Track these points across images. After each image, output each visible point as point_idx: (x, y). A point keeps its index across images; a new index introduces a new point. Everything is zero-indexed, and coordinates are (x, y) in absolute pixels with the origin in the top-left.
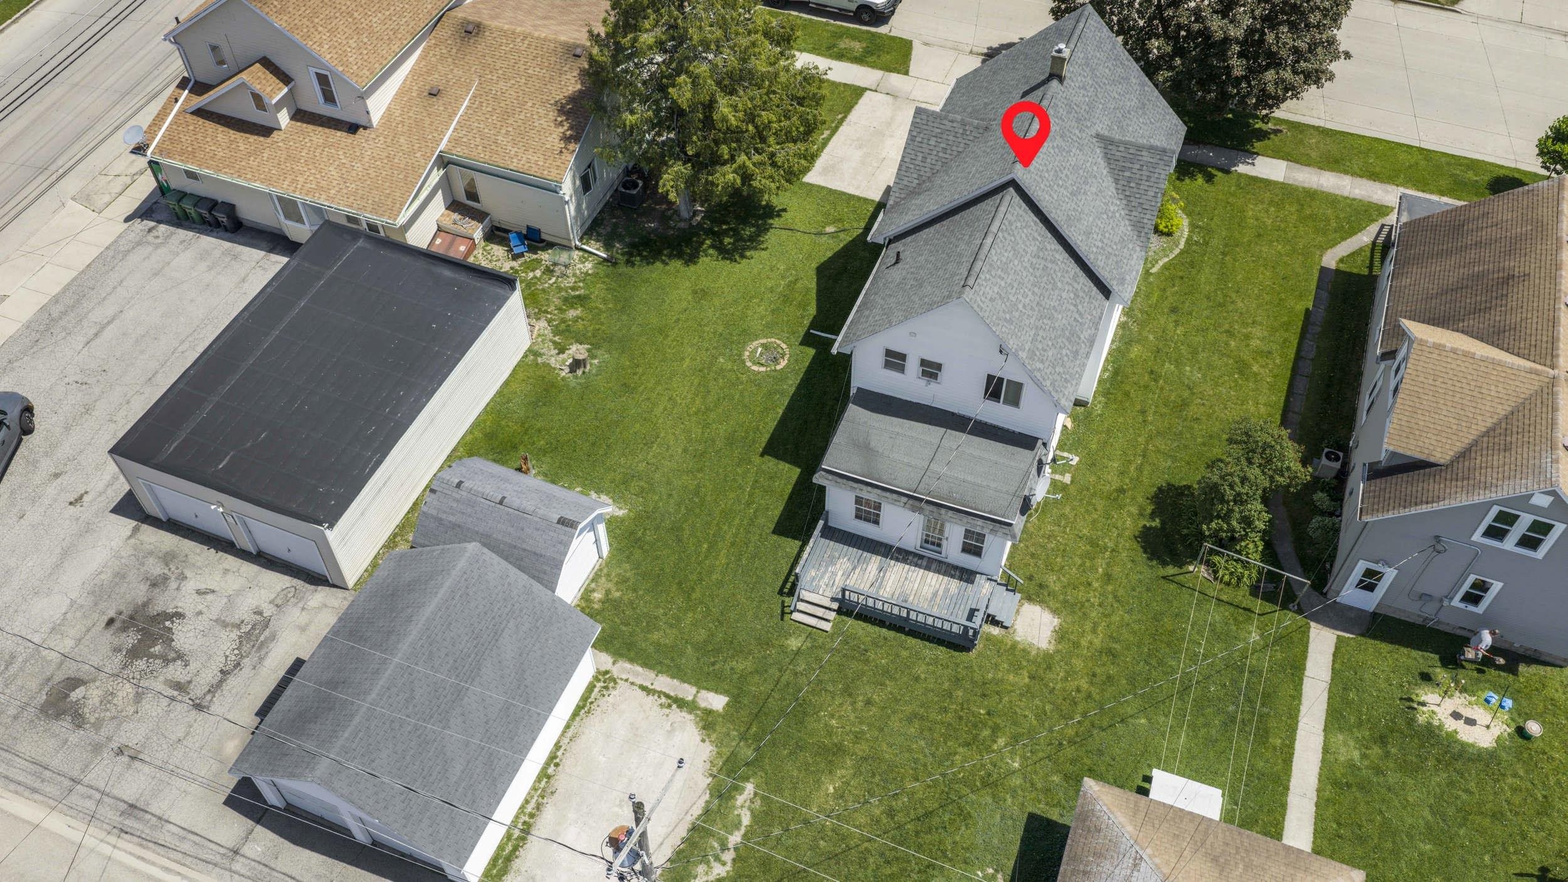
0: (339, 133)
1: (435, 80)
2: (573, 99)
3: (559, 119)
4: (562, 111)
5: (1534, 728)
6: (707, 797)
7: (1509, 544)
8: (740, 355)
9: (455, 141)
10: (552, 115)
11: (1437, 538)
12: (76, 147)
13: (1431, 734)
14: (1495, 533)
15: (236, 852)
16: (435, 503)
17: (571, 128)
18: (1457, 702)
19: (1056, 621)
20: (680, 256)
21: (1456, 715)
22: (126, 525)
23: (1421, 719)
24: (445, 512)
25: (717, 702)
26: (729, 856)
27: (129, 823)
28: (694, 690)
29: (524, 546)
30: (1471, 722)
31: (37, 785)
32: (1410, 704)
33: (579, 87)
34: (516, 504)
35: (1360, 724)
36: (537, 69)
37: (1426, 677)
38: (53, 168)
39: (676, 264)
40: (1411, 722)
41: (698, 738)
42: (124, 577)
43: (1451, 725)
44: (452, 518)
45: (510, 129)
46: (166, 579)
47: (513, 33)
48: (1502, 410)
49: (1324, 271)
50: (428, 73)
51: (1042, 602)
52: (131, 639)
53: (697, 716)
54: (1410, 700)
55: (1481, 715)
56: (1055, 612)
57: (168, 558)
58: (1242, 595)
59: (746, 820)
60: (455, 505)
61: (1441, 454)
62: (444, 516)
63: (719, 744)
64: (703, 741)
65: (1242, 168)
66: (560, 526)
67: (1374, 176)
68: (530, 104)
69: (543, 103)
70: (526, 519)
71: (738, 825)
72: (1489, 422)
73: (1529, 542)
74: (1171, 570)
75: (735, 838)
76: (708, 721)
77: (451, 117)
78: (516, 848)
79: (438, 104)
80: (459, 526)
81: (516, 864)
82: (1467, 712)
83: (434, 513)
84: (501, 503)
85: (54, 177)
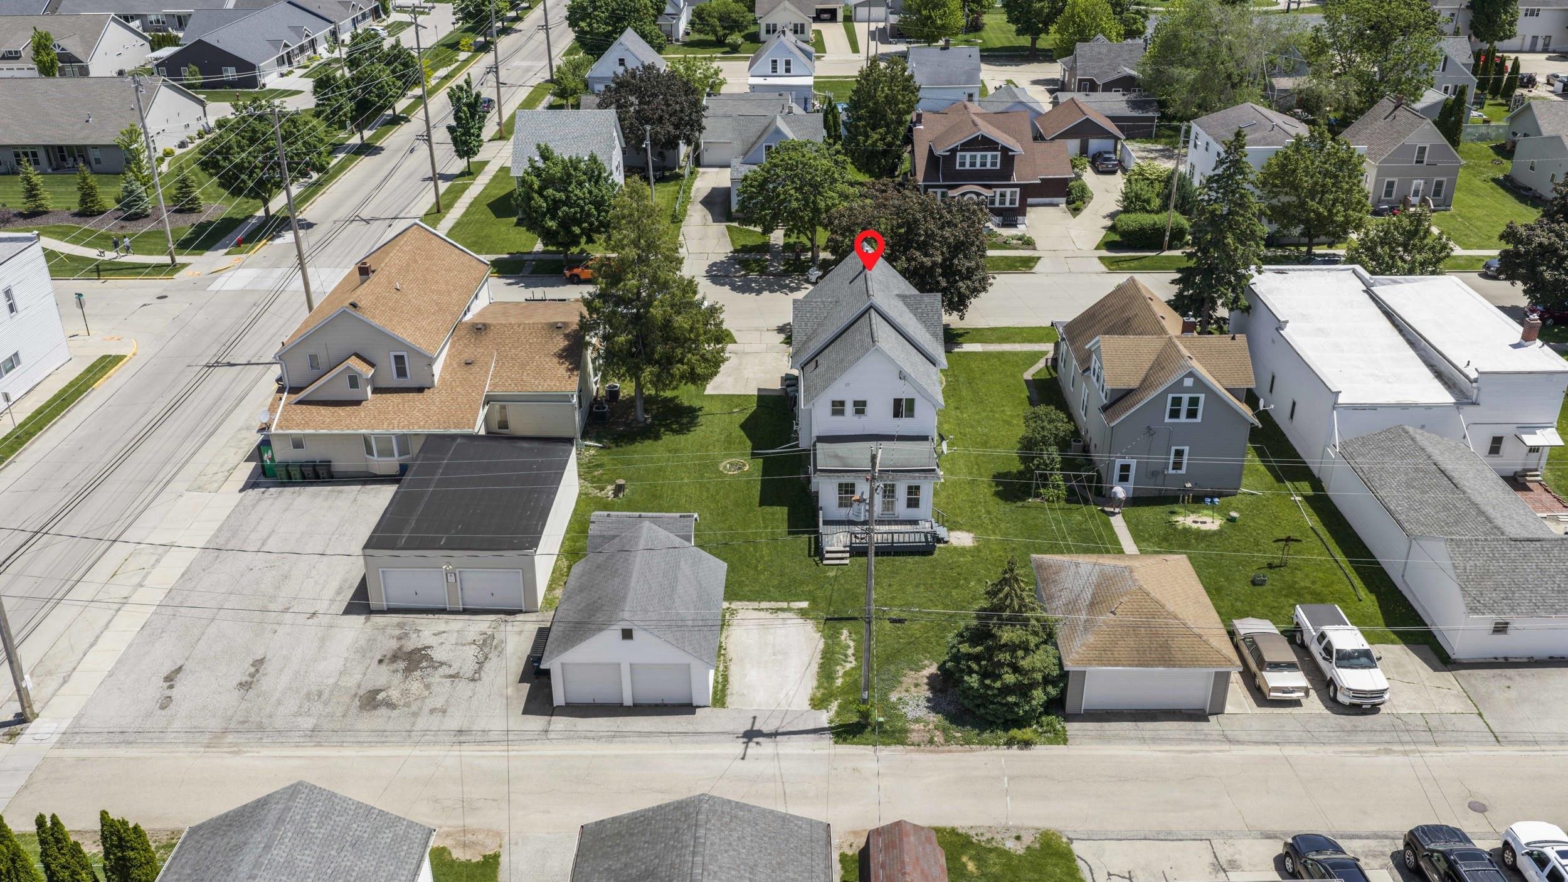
0: (410, 396)
1: (466, 356)
2: (566, 349)
3: (561, 361)
5: (1234, 514)
6: (823, 641)
7: (1183, 419)
8: (717, 470)
9: (495, 385)
10: (555, 360)
11: (1149, 428)
12: (168, 468)
13: (1187, 531)
14: (1175, 414)
15: (546, 731)
16: (597, 527)
17: (571, 364)
18: (1193, 517)
19: (972, 535)
20: (649, 438)
21: (1196, 522)
22: (358, 620)
23: (1180, 527)
24: (605, 531)
25: (804, 605)
26: (851, 659)
27: (462, 738)
28: (786, 603)
30: (1204, 523)
31: (383, 739)
32: (1172, 524)
33: (567, 343)
35: (1151, 536)
36: (536, 338)
37: (1173, 513)
38: (158, 479)
39: (648, 443)
40: (1175, 529)
41: (802, 621)
42: (375, 640)
43: (1195, 526)
44: (611, 533)
45: (529, 372)
46: (406, 634)
47: (510, 324)
48: (1153, 357)
49: (1027, 381)
50: (460, 354)
51: (959, 529)
52: (402, 665)
53: (795, 613)
54: (1171, 522)
55: (1208, 520)
56: (968, 531)
57: (400, 626)
58: (1062, 504)
59: (852, 644)
60: (610, 525)
61: (1134, 383)
63: (815, 620)
64: (805, 621)
65: (956, 350)
67: (1030, 341)
68: (538, 357)
69: (547, 355)
71: (848, 647)
72: (1150, 365)
73: (1192, 414)
74: (1020, 504)
75: (851, 652)
76: (803, 613)
77: (487, 372)
78: (724, 686)
79: (475, 369)
81: (728, 692)
82: (1200, 520)
83: (598, 533)
84: (640, 517)
85: (162, 484)
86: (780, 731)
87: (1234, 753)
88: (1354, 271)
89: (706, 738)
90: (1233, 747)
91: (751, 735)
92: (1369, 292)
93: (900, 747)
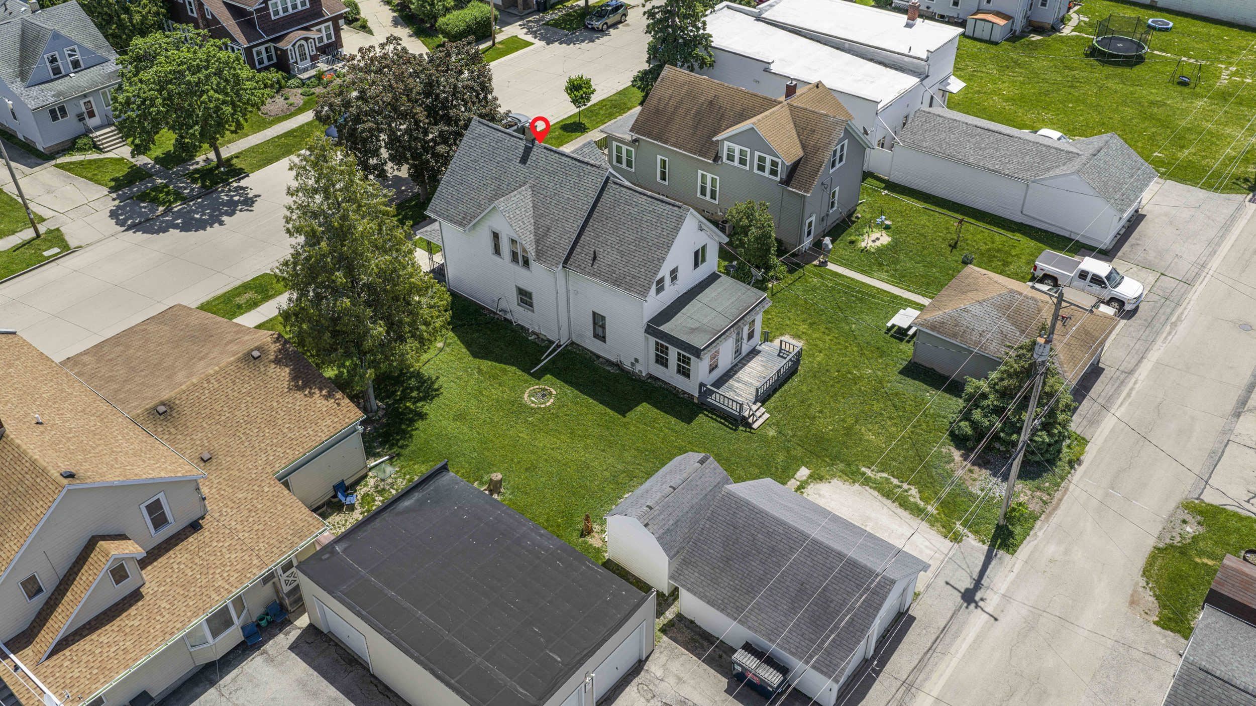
0: (191, 539)
1: (192, 453)
2: (295, 377)
3: (307, 392)
4: (299, 389)
6: (867, 488)
7: (837, 165)
8: (532, 409)
10: (298, 395)
11: (823, 184)
13: (880, 251)
14: (834, 164)
16: (655, 527)
17: (321, 389)
18: (867, 238)
19: (788, 335)
21: (874, 241)
24: (664, 524)
25: (804, 472)
26: (905, 486)
28: (793, 480)
29: (708, 490)
30: (878, 239)
33: (287, 370)
34: (680, 482)
36: (246, 386)
37: (853, 242)
41: (828, 484)
43: (878, 244)
44: (671, 522)
45: (287, 426)
47: (195, 385)
48: (792, 125)
53: (811, 482)
54: (862, 250)
55: (876, 236)
58: (791, 278)
59: (885, 475)
60: (662, 516)
61: (800, 152)
62: (666, 527)
63: (833, 476)
64: (830, 482)
66: (704, 465)
68: (275, 404)
69: (282, 395)
70: (691, 480)
71: (887, 479)
72: (795, 132)
73: (841, 159)
75: (895, 481)
76: (817, 478)
79: (224, 461)
80: (678, 521)
82: (872, 238)
83: (662, 531)
84: (674, 489)
86: (975, 576)
87: (1142, 378)
88: (728, 7)
89: (954, 628)
90: (1136, 375)
91: (969, 597)
92: (759, 18)
93: (1038, 523)
